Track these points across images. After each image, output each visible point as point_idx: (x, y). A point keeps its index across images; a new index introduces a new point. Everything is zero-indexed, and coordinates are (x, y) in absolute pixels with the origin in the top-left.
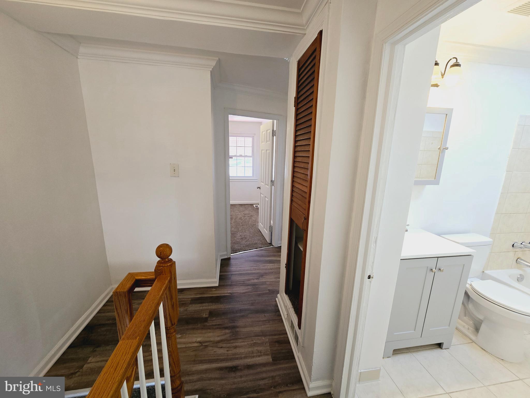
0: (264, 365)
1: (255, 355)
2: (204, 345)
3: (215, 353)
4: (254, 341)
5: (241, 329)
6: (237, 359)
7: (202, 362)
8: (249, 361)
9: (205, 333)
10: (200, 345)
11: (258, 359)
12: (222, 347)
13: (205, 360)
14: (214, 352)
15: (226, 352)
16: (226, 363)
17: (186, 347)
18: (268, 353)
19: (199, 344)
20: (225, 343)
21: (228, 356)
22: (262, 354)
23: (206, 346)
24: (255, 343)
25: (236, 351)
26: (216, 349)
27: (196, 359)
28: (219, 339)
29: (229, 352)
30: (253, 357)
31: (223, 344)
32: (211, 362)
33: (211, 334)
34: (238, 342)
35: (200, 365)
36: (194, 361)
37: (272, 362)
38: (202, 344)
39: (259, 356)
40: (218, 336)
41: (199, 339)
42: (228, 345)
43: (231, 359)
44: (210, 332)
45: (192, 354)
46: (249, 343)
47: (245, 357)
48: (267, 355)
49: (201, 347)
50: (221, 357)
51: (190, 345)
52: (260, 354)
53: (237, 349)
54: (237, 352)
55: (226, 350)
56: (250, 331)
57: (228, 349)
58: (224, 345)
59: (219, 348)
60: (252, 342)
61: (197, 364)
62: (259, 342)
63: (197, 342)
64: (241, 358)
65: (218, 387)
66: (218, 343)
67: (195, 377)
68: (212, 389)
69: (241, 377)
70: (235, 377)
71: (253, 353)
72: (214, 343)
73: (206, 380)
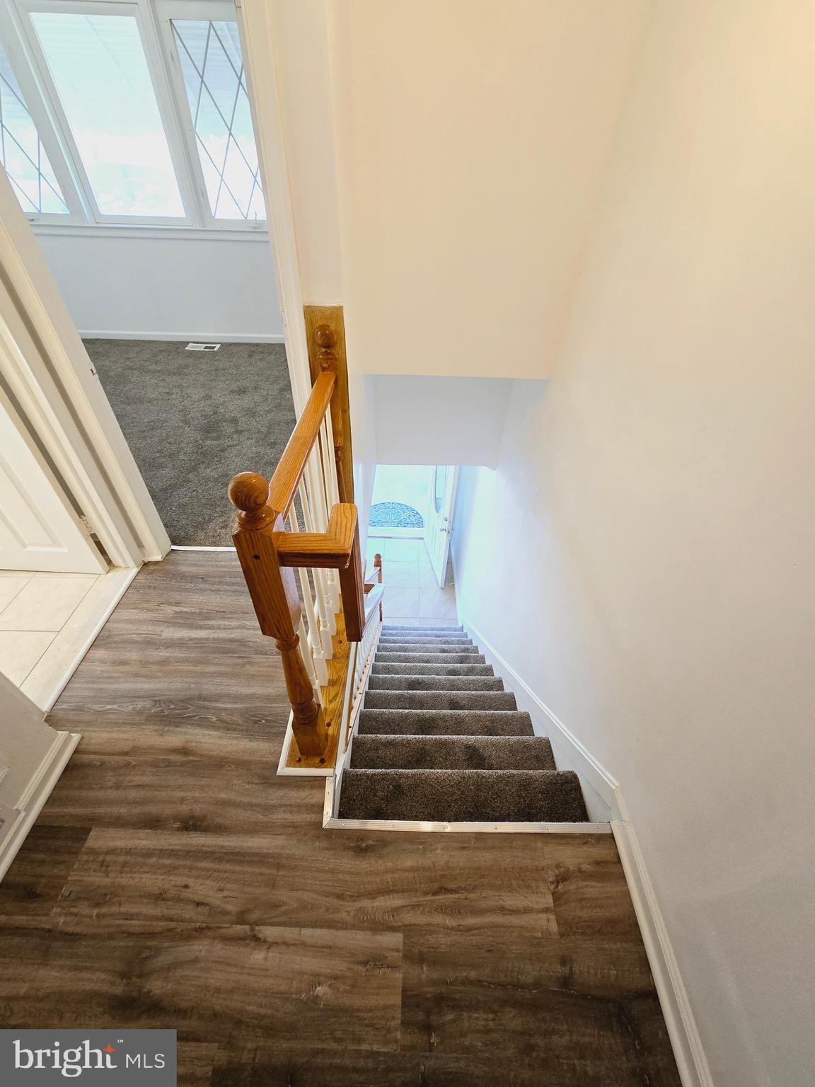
0: (119, 823)
1: (121, 859)
2: (247, 927)
3: (222, 885)
4: (95, 912)
5: (105, 988)
6: (172, 853)
7: (260, 858)
8: (145, 840)
9: (232, 991)
10: (257, 928)
11: (120, 844)
12: (198, 904)
13: (251, 863)
14: (221, 890)
15: (191, 882)
16: (203, 846)
17: (300, 925)
18: (85, 858)
19: (260, 936)
20: (183, 921)
21: (191, 869)
22: (101, 858)
23: (241, 918)
24: (97, 905)
25: (164, 879)
26: (216, 899)
27: (274, 871)
28: (199, 948)
29: (181, 880)
30: (129, 852)
31: (190, 921)
32: (237, 854)
33: (217, 978)
35: (265, 851)
36: (279, 866)
37: (93, 828)
38: (252, 929)
39: (113, 851)
40: (195, 960)
41: (258, 957)
42: (175, 911)
43: (188, 854)
44: (218, 990)
45: (282, 895)
46: (115, 909)
47: (149, 854)
48: (93, 852)
49: (254, 916)
50: (208, 865)
51: (288, 933)
52: (109, 858)
53: (159, 888)
54: (163, 877)
55: (188, 890)
56: (81, 970)
57: (186, 894)
58: (189, 912)
59: (206, 905)
60: (104, 910)
62: (84, 909)
63: (266, 947)
64: (163, 853)
65: (235, 785)
66: (204, 925)
67: (280, 817)
68: (248, 783)
69: (182, 800)
70: (196, 801)
71: (125, 865)
72: (217, 927)
73: (258, 805)
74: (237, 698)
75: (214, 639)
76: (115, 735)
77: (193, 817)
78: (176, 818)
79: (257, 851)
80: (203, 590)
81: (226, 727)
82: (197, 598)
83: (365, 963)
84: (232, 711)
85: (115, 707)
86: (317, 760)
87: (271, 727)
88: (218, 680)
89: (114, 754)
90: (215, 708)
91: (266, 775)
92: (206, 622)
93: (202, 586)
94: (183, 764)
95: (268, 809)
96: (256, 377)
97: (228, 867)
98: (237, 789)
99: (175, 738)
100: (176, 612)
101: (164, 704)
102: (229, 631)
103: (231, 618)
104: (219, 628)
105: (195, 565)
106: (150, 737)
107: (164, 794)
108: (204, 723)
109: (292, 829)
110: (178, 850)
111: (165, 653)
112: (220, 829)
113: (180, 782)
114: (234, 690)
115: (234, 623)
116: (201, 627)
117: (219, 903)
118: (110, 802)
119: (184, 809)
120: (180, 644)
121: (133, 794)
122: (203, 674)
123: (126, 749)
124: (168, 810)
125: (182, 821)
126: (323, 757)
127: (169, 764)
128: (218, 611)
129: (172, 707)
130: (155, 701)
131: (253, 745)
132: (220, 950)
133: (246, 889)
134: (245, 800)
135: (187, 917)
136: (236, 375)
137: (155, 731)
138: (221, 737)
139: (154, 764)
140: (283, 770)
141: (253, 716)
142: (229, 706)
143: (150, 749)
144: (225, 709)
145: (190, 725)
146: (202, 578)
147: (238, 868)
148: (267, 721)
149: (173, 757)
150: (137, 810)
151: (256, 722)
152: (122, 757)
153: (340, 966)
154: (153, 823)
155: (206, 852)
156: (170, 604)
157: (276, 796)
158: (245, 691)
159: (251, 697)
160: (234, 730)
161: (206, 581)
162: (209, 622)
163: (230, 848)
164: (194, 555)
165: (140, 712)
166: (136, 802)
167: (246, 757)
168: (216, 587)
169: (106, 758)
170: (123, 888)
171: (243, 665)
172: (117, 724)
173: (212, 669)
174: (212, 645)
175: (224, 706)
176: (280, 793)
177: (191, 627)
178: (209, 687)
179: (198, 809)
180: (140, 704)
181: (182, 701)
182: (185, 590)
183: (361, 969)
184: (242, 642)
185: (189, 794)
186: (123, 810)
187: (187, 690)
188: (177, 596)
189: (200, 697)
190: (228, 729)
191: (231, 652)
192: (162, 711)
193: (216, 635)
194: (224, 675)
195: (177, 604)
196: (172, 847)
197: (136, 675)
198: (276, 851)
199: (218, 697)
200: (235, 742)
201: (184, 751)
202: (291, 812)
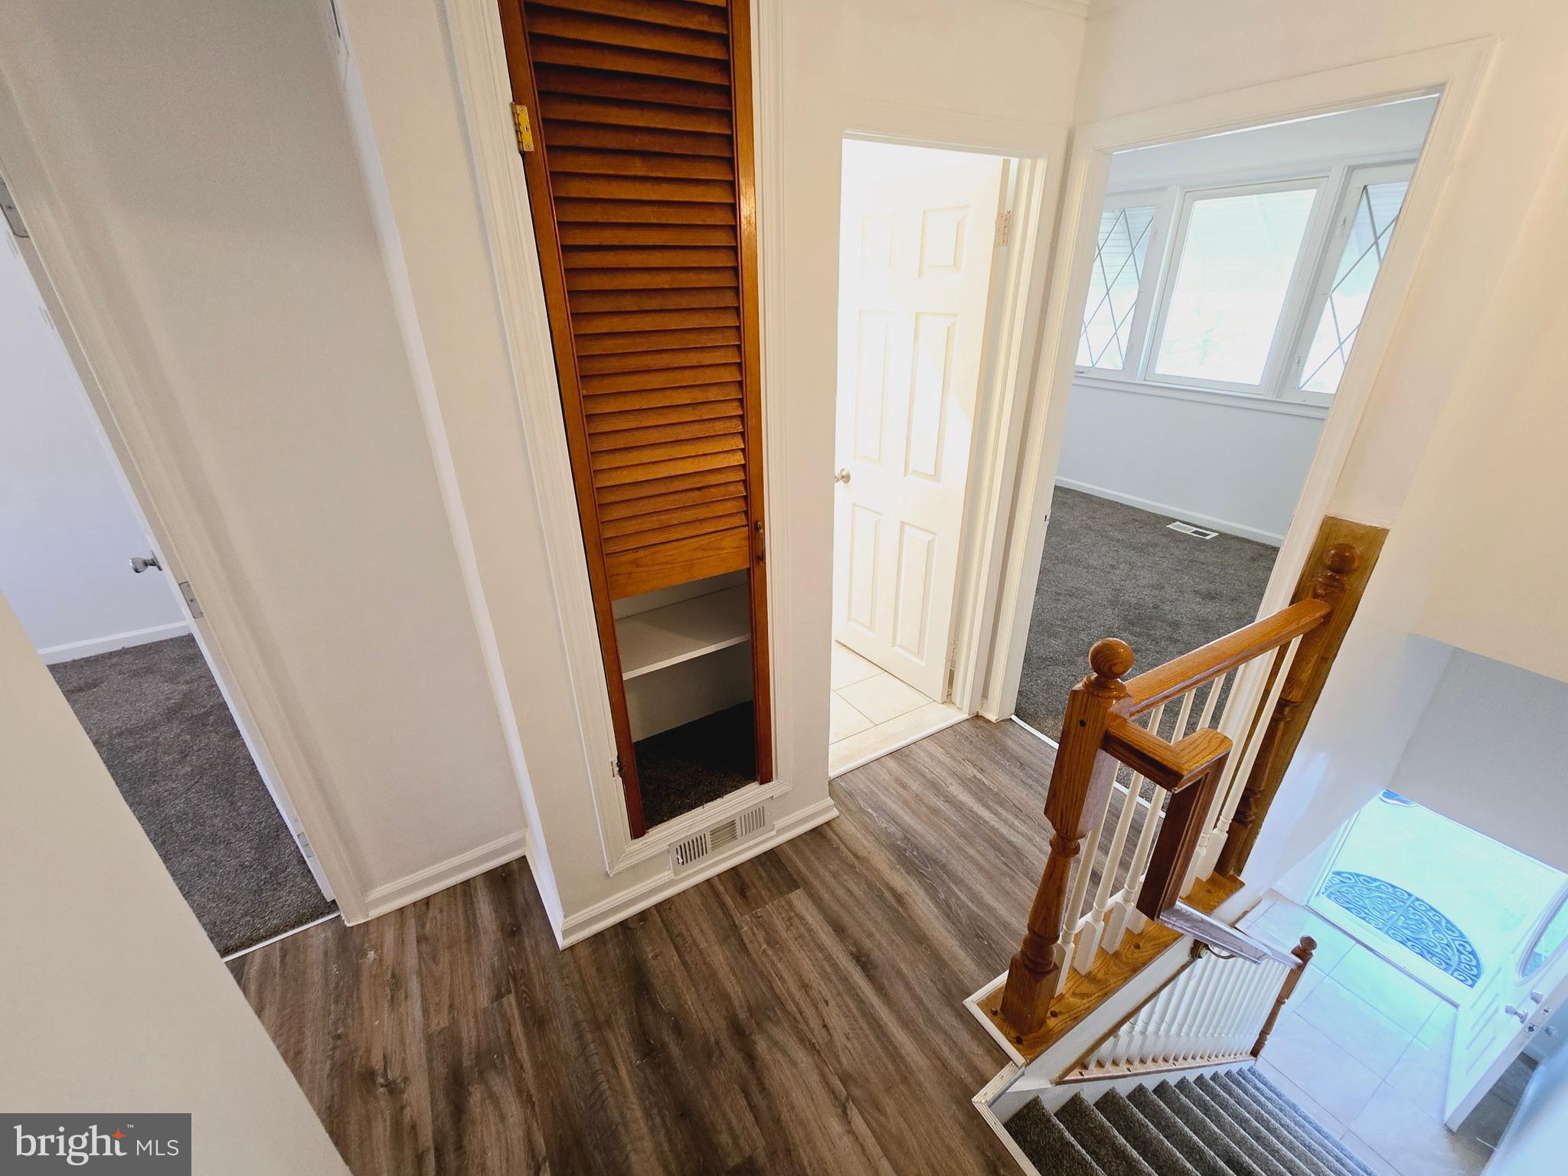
0: (818, 902)
1: (802, 929)
2: (845, 1092)
3: (851, 1035)
4: (765, 946)
5: (736, 1003)
6: (835, 966)
7: (894, 1054)
8: (825, 935)
9: (801, 1122)
10: (851, 1103)
11: (809, 919)
12: (825, 1026)
13: (885, 1048)
14: (848, 1038)
15: (831, 1002)
16: (860, 987)
18: (783, 903)
19: (849, 1113)
20: (807, 1024)
21: (839, 994)
22: (792, 914)
23: (845, 1079)
24: (768, 944)
25: (817, 978)
26: (839, 1039)
27: (898, 1079)
28: (802, 1056)
29: (829, 997)
30: (810, 930)
31: (812, 1030)
32: (879, 1026)
33: (798, 1098)
34: (788, 990)
35: (903, 1052)
36: (905, 1080)
37: (802, 888)
38: (847, 1099)
39: (801, 918)
40: (794, 1064)
41: (836, 1126)
42: (809, 1012)
43: (845, 979)
44: (792, 1107)
45: (890, 1106)
46: (775, 958)
47: (821, 948)
48: (789, 903)
49: (856, 1092)
50: (852, 1005)
52: (795, 919)
53: (810, 980)
54: (817, 976)
55: (826, 1007)
56: (735, 975)
57: (822, 1005)
58: (815, 1024)
59: (830, 1034)
60: (770, 952)
61: (907, 1066)
62: (761, 936)
63: (847, 1128)
64: (829, 958)
65: (920, 970)
66: (817, 1047)
67: (938, 1041)
68: (932, 981)
69: (870, 935)
70: (880, 946)
71: (801, 936)
72: (825, 1061)
73: (927, 1010)
74: (975, 897)
75: (993, 828)
76: (859, 835)
77: (869, 956)
78: (855, 943)
79: (898, 1046)
80: (1013, 774)
81: (948, 911)
82: (1003, 778)
84: (962, 906)
85: (875, 815)
86: (1013, 1034)
87: (990, 955)
88: (969, 866)
89: (849, 850)
90: (949, 888)
91: (954, 993)
92: (997, 807)
93: (1017, 771)
94: (891, 908)
95: (931, 1019)
96: (1245, 587)
97: (865, 1026)
98: (918, 975)
99: (899, 880)
100: (975, 777)
101: (912, 845)
102: (1012, 832)
103: (1025, 823)
104: (1005, 821)
105: (1024, 747)
106: (881, 861)
107: (860, 915)
108: (931, 891)
109: (943, 1068)
110: (840, 969)
111: (940, 804)
112: (880, 990)
113: (879, 919)
114: (978, 888)
115: (1023, 828)
116: (988, 807)
117: (839, 1045)
118: (823, 882)
119: (868, 944)
120: (958, 806)
121: (841, 892)
122: (959, 849)
123: (860, 854)
124: (854, 930)
125: (859, 951)
126: (1023, 1038)
127: (881, 896)
128: (1015, 805)
129: (915, 853)
130: (906, 837)
131: (962, 954)
132: (814, 1077)
133: (865, 1061)
134: (919, 992)
135: (812, 1026)
136: (1215, 575)
137: (889, 860)
138: (937, 918)
139: (870, 886)
140: (972, 1003)
141: (979, 928)
142: (963, 897)
143: (875, 870)
144: (958, 898)
145: (919, 881)
146: (1022, 764)
147: (872, 1038)
148: (989, 945)
149: (887, 894)
150: (836, 907)
151: (978, 936)
152: (852, 857)
154: (839, 930)
155: (858, 995)
156: (975, 766)
157: (947, 1019)
158: (988, 898)
159: (990, 910)
160: (953, 923)
161: (1024, 769)
162: (1000, 809)
163: (877, 1014)
164: (1029, 737)
165: (889, 835)
166: (838, 900)
167: (946, 957)
168: (1030, 782)
169: (842, 847)
170: (790, 951)
171: (1004, 874)
172: (866, 828)
173: (971, 851)
174: (987, 832)
175: (959, 894)
176: (954, 1022)
177: (980, 800)
178: (957, 865)
179: (876, 955)
180: (893, 829)
181: (926, 856)
182: (998, 763)
184: (1018, 853)
185: (877, 935)
186: (826, 896)
187: (937, 850)
188: (985, 763)
189: (944, 867)
190: (948, 917)
191: (999, 851)
192: (905, 850)
193: (997, 825)
194: (981, 868)
195: (981, 770)
196: (838, 962)
197: (906, 803)
198: (913, 1065)
199: (959, 882)
200: (946, 934)
201: (899, 898)
202: (951, 1049)
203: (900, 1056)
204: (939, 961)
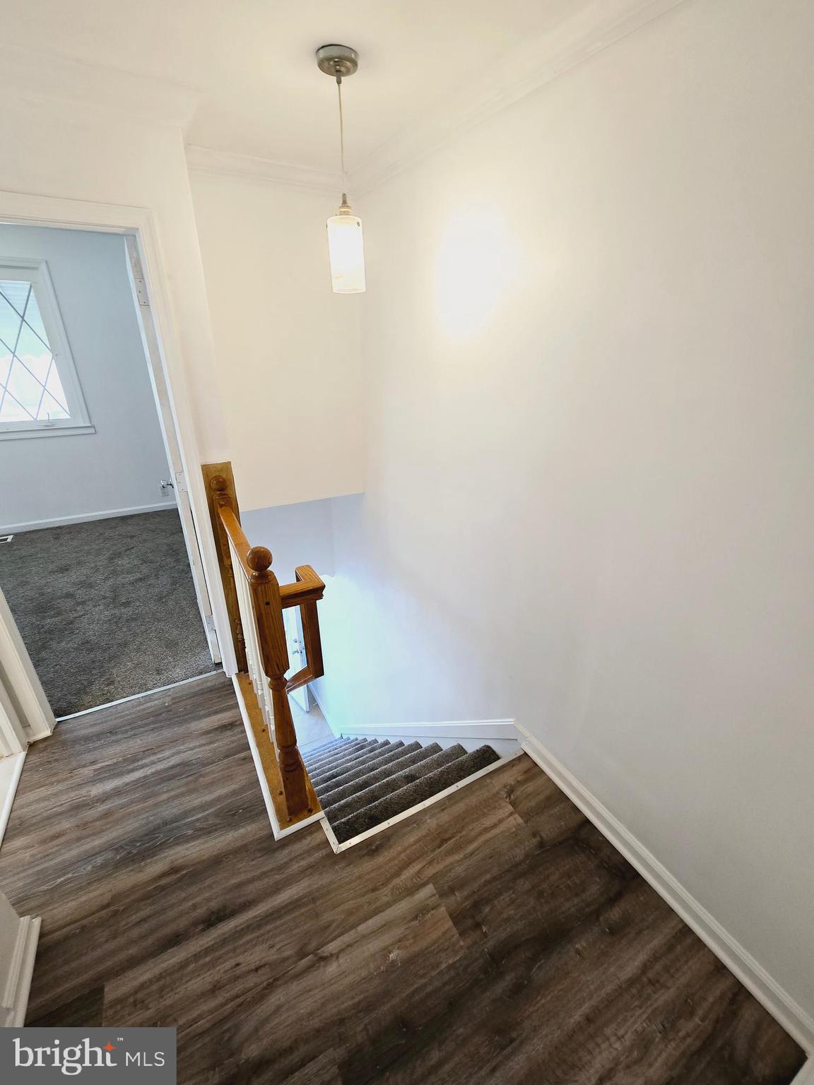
0: (132, 963)
1: (154, 987)
2: (310, 957)
3: (271, 943)
6: (207, 951)
7: (294, 905)
9: (323, 1005)
10: (319, 951)
11: (147, 977)
12: (256, 970)
13: (289, 912)
14: (272, 947)
15: (240, 959)
16: (236, 927)
17: (354, 927)
18: (110, 1012)
19: (325, 954)
20: (250, 989)
21: (234, 950)
22: (131, 1000)
23: (302, 954)
25: (211, 974)
26: (272, 956)
27: (312, 906)
28: (276, 998)
29: (232, 962)
30: (160, 977)
31: (256, 985)
32: (272, 914)
33: (305, 1007)
34: (211, 1012)
35: (295, 897)
36: (314, 900)
37: (105, 984)
38: (316, 955)
39: (142, 987)
40: (278, 1008)
41: (332, 969)
42: (238, 988)
43: (224, 941)
44: (311, 1014)
45: (327, 917)
47: (183, 965)
48: (117, 1002)
49: (313, 944)
50: (249, 937)
51: (346, 938)
52: (139, 995)
53: (210, 982)
54: (210, 973)
55: (241, 966)
57: (239, 971)
58: (252, 981)
59: (264, 965)
61: (305, 896)
63: (334, 959)
64: (197, 957)
65: (241, 868)
66: (271, 981)
67: (295, 867)
68: (253, 860)
69: (194, 907)
70: (209, 900)
71: (161, 989)
72: (284, 973)
73: (272, 870)
74: (203, 807)
75: (152, 774)
76: (84, 898)
77: (213, 913)
78: (195, 924)
79: (290, 900)
80: (117, 741)
81: (205, 831)
82: (111, 751)
83: (416, 918)
84: (206, 818)
85: (70, 875)
86: (306, 813)
87: (250, 812)
88: (176, 802)
89: (93, 914)
90: (185, 824)
91: (268, 845)
92: (136, 764)
93: (114, 738)
94: (180, 880)
95: (280, 868)
97: (269, 927)
98: (245, 869)
99: (155, 867)
100: (95, 770)
101: (127, 845)
102: (165, 762)
103: (163, 750)
104: (153, 763)
105: (96, 724)
106: (126, 879)
107: (171, 914)
108: (182, 840)
109: (312, 869)
110: (213, 944)
111: (102, 808)
112: (245, 907)
113: (183, 895)
114: (197, 802)
115: (167, 753)
116: (133, 770)
117: (275, 957)
118: (113, 953)
119: (201, 912)
120: (117, 792)
121: (135, 933)
122: (156, 805)
123: (106, 902)
124: (183, 923)
125: (203, 922)
126: (309, 807)
127: (163, 888)
128: (144, 751)
129: (138, 844)
130: (116, 849)
131: (242, 831)
132: (295, 987)
133: (295, 932)
134: (258, 872)
135: (252, 984)
137: (131, 871)
138: (206, 842)
139: (146, 897)
140: (278, 834)
141: (228, 812)
142: (199, 816)
143: (133, 889)
144: (197, 820)
145: (167, 848)
146: (110, 732)
147: (278, 923)
148: (243, 809)
149: (163, 882)
150: (150, 941)
151: (234, 814)
152: (104, 911)
153: (398, 932)
154: (175, 940)
155: (242, 929)
156: (84, 766)
157: (282, 856)
158: (209, 798)
159: (219, 799)
160: (216, 830)
161: (116, 733)
162: (140, 763)
163: (262, 914)
164: (89, 717)
165: (103, 866)
166: (143, 937)
167: (239, 844)
168: (130, 733)
169: (84, 922)
170: (171, 1006)
171: (197, 779)
172: (81, 888)
173: (165, 796)
174: (153, 779)
175: (193, 818)
176: (286, 852)
177: (120, 774)
178: (169, 812)
179: (214, 905)
180: (99, 860)
181: (146, 835)
182: (95, 749)
183: (415, 923)
184: (184, 764)
185: (198, 899)
186: (133, 951)
187: (147, 824)
188: (89, 757)
189: (165, 823)
190: (209, 833)
191: (176, 776)
192: (129, 853)
193: (153, 770)
194: (183, 794)
195: (93, 763)
196: (204, 947)
197: (79, 839)
198: (305, 892)
199: (186, 814)
200: (223, 838)
201: (174, 870)
202: (303, 859)
203: (297, 900)
204: (240, 851)
